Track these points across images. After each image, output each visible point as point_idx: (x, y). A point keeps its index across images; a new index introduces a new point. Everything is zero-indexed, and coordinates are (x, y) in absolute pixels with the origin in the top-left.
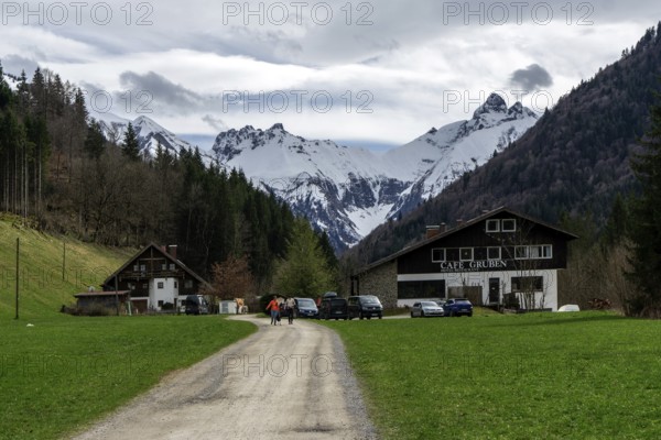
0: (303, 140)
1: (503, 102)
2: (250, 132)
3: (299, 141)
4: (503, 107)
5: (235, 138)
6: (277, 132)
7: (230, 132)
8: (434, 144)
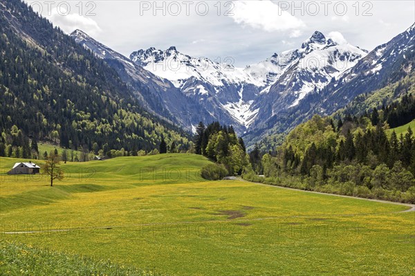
0: (190, 58)
1: (323, 37)
2: (153, 52)
3: (187, 58)
4: (323, 39)
5: (143, 55)
6: (173, 52)
7: (139, 51)
8: (276, 64)
